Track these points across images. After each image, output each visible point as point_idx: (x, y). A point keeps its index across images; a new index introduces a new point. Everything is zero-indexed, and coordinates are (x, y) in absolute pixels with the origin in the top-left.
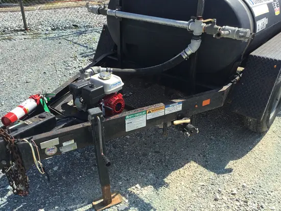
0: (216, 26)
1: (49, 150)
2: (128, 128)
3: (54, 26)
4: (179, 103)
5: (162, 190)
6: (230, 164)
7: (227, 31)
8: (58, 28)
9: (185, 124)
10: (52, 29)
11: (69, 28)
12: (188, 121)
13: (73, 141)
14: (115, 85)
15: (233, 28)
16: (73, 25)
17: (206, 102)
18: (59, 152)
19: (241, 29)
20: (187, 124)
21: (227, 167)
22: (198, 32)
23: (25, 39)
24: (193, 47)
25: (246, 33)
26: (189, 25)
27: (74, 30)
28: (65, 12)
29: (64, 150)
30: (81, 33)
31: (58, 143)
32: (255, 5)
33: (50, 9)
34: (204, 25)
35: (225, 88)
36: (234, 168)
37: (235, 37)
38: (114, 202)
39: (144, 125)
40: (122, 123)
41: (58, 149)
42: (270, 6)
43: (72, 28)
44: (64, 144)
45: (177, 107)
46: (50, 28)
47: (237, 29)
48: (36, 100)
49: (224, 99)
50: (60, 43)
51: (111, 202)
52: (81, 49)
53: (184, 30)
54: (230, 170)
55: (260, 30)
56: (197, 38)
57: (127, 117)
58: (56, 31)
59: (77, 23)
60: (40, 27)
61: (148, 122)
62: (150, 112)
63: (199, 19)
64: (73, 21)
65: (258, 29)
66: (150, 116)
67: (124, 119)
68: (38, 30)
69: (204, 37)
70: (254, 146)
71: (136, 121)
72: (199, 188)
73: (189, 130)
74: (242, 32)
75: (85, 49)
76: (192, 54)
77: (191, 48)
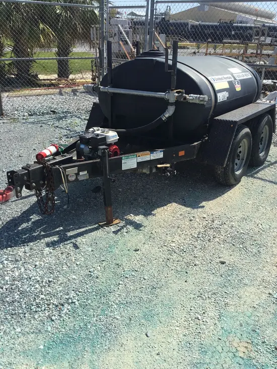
0: (184, 95)
1: (70, 177)
2: (124, 167)
3: (30, 112)
4: (161, 151)
5: (150, 217)
6: (204, 203)
7: (191, 97)
8: (35, 114)
9: (166, 168)
10: (29, 115)
11: (47, 113)
12: (168, 165)
13: (86, 172)
14: (113, 137)
15: (196, 95)
16: (51, 111)
17: (182, 153)
18: (77, 179)
19: (201, 96)
20: (167, 167)
21: (201, 205)
22: (172, 100)
23: (4, 123)
24: (170, 112)
25: (204, 98)
26: (165, 95)
27: (54, 116)
28: (38, 99)
29: (80, 178)
30: (60, 119)
31: (77, 172)
32: (216, 81)
33: (18, 97)
34: (177, 94)
35: (196, 143)
36: (206, 206)
37: (197, 102)
38: (114, 223)
39: (135, 166)
40: (119, 163)
41: (77, 177)
42: (230, 83)
43: (50, 114)
44: (81, 173)
45: (159, 155)
46: (26, 114)
47: (198, 96)
48: (56, 147)
49: (196, 152)
50: (41, 126)
51: (112, 222)
52: (65, 132)
53: (162, 99)
54: (203, 207)
55: (221, 100)
56: (172, 104)
57: (123, 158)
58: (34, 117)
59: (55, 109)
60: (16, 112)
61: (138, 164)
62: (139, 156)
63: (172, 90)
64: (50, 107)
65: (219, 99)
66: (140, 160)
67: (121, 159)
68: (15, 116)
69: (177, 103)
70: (223, 194)
71: (130, 163)
72: (179, 216)
73: (168, 171)
74: (202, 98)
75: (68, 132)
76: (169, 117)
77: (168, 112)
